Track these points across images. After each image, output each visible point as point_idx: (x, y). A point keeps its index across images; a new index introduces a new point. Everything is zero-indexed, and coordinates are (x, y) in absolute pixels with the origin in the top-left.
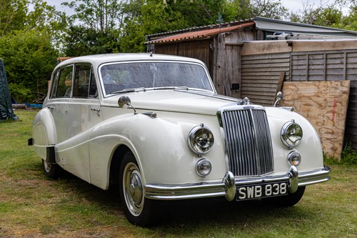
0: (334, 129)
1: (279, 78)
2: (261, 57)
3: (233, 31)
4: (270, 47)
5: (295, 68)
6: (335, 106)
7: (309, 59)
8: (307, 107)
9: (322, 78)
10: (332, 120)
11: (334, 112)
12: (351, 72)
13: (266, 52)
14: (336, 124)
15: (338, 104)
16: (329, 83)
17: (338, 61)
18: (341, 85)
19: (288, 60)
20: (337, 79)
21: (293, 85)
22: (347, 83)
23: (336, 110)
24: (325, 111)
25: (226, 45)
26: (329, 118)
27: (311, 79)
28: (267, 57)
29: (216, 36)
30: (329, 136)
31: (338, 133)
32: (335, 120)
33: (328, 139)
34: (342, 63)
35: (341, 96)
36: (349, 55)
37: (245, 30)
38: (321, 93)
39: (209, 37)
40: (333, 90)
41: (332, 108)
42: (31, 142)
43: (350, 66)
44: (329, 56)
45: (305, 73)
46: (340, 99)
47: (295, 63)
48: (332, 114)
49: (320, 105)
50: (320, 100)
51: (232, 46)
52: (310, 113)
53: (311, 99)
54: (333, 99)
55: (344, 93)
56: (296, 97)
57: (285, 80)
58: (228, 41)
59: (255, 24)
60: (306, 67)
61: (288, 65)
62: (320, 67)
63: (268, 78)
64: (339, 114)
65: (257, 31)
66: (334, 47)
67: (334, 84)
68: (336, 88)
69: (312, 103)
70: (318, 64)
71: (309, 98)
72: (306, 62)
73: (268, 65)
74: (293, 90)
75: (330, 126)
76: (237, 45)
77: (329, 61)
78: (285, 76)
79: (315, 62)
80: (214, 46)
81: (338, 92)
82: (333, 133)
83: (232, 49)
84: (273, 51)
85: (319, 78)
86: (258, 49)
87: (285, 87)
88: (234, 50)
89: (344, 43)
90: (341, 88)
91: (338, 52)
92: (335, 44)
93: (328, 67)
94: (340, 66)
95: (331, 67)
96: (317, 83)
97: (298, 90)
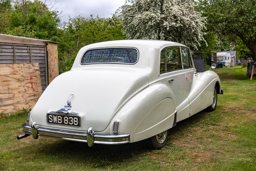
0: (35, 93)
6: (31, 79)
8: (5, 83)
10: (32, 88)
11: (32, 83)
14: (35, 90)
15: (33, 77)
16: (22, 65)
17: (25, 51)
18: (33, 66)
22: (37, 65)
23: (33, 81)
24: (23, 84)
26: (28, 87)
30: (32, 98)
31: (38, 95)
32: (34, 87)
33: (31, 100)
35: (34, 72)
38: (17, 71)
40: (27, 69)
41: (30, 81)
43: (34, 55)
44: (17, 47)
46: (34, 74)
48: (30, 84)
49: (19, 80)
50: (18, 76)
52: (10, 87)
53: (9, 77)
54: (29, 75)
55: (37, 70)
64: (36, 83)
68: (29, 68)
69: (11, 79)
70: (8, 52)
71: (6, 76)
75: (31, 91)
81: (31, 70)
82: (35, 95)
85: (9, 62)
89: (30, 41)
90: (33, 68)
91: (25, 45)
92: (23, 40)
93: (16, 54)
94: (27, 54)
95: (20, 54)
96: (11, 65)
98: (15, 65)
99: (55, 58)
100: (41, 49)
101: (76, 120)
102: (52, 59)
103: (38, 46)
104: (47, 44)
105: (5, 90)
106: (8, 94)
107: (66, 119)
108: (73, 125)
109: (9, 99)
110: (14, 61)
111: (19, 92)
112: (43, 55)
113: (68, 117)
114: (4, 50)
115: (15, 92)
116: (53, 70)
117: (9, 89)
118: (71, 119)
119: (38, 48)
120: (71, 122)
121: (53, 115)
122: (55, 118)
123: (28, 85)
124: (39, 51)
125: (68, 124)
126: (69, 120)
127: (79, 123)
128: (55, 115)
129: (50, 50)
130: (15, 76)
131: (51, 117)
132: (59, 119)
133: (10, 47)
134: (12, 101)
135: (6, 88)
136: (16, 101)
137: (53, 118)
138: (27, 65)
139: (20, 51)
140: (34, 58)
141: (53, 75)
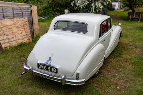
0: (26, 33)
6: (24, 26)
8: (10, 29)
10: (25, 31)
11: (24, 28)
14: (27, 32)
15: (25, 25)
17: (20, 11)
22: (26, 18)
23: (25, 27)
24: (20, 29)
26: (23, 31)
27: (6, 18)
30: (25, 36)
31: (28, 34)
32: (26, 30)
33: (25, 37)
35: (25, 23)
38: (16, 23)
40: (21, 21)
41: (23, 27)
46: (25, 24)
48: (24, 29)
49: (17, 27)
50: (17, 25)
52: (13, 31)
53: (12, 26)
54: (23, 24)
55: (26, 21)
56: (2, 26)
60: (2, 13)
64: (27, 28)
68: (22, 20)
69: (13, 27)
70: (10, 12)
71: (10, 25)
75: (24, 33)
81: (24, 22)
82: (26, 35)
85: (11, 17)
90: (25, 20)
91: (19, 8)
92: (18, 5)
93: (15, 13)
94: (20, 13)
95: (16, 13)
96: (12, 19)
97: (2, 23)
98: (15, 19)
99: (36, 13)
100: (28, 9)
101: (55, 70)
102: (34, 14)
103: (26, 8)
104: (31, 6)
105: (10, 33)
106: (12, 36)
107: (49, 68)
108: (53, 72)
109: (13, 38)
110: (14, 17)
111: (18, 34)
112: (30, 12)
113: (50, 67)
114: (7, 11)
115: (16, 34)
116: (35, 20)
117: (12, 32)
118: (52, 69)
120: (52, 70)
121: (41, 65)
122: (42, 67)
123: (22, 30)
124: (27, 11)
125: (50, 71)
126: (51, 69)
127: (56, 71)
128: (42, 65)
129: (33, 9)
130: (15, 25)
131: (40, 66)
132: (44, 68)
133: (11, 9)
134: (15, 39)
135: (11, 32)
136: (17, 38)
137: (41, 66)
138: (21, 19)
139: (16, 11)
140: (25, 14)
141: (35, 23)
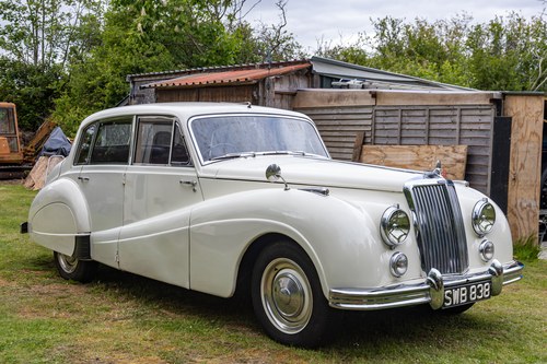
1: (355, 140)
2: (326, 112)
3: (284, 74)
4: (339, 97)
5: (379, 127)
7: (402, 116)
9: (422, 142)
12: (466, 134)
13: (333, 104)
15: (449, 176)
16: (434, 148)
17: (448, 120)
18: (454, 151)
19: (370, 116)
20: (445, 142)
21: (377, 150)
22: (463, 149)
25: (276, 93)
27: (404, 141)
28: (335, 112)
29: (263, 80)
34: (453, 123)
35: (453, 165)
36: (464, 113)
37: (298, 73)
38: (423, 161)
39: (254, 82)
40: (441, 157)
42: (25, 228)
43: (464, 127)
44: (433, 113)
45: (396, 133)
46: (452, 169)
47: (380, 120)
51: (282, 94)
55: (459, 161)
57: (364, 143)
58: (278, 87)
59: (311, 67)
60: (397, 126)
61: (369, 122)
62: (419, 127)
63: (337, 139)
65: (313, 75)
66: (441, 100)
67: (442, 149)
68: (445, 155)
70: (417, 123)
72: (398, 120)
73: (337, 123)
74: (377, 156)
76: (288, 94)
77: (433, 120)
78: (365, 137)
79: (411, 120)
80: (260, 94)
81: (448, 161)
83: (282, 99)
84: (344, 103)
85: (418, 142)
86: (321, 100)
87: (364, 153)
88: (284, 101)
89: (457, 97)
90: (453, 155)
91: (447, 108)
92: (443, 97)
93: (432, 127)
95: (438, 127)
96: (416, 148)
97: (386, 156)
98: (423, 149)
99: (533, 133)
100: (483, 112)
102: (522, 137)
103: (475, 107)
110: (426, 141)
112: (488, 127)
116: (522, 166)
119: (478, 112)
124: (476, 119)
139: (437, 120)
141: (522, 178)
